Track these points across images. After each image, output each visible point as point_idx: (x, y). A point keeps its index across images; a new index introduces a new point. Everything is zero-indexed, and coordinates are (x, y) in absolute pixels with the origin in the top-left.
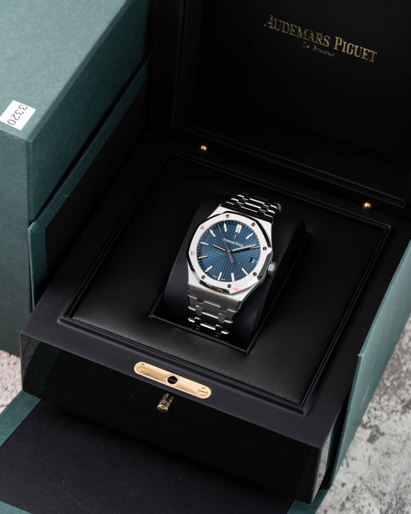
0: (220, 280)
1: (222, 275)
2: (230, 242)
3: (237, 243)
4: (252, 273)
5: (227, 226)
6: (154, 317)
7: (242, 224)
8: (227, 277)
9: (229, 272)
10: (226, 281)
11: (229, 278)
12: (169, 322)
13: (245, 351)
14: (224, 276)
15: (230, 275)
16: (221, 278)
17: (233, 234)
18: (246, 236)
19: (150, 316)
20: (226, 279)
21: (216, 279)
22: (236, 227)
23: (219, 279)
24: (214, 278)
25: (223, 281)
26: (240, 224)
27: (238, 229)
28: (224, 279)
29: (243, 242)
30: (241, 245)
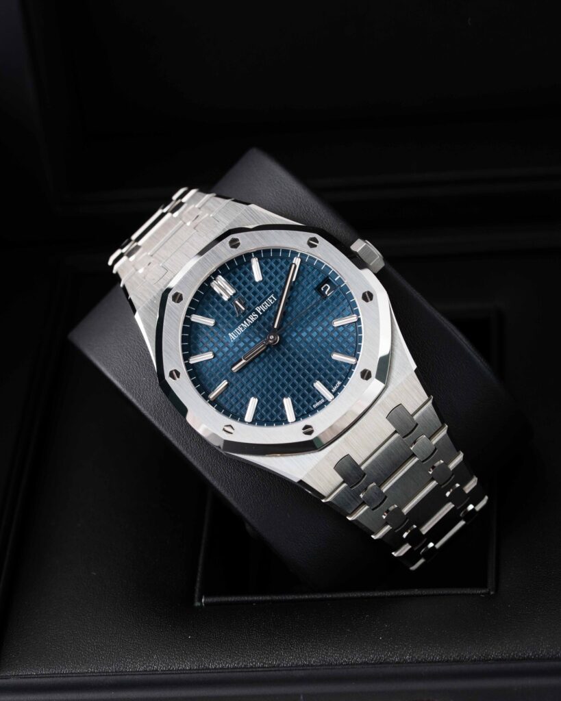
0: (335, 394)
1: (325, 385)
2: (245, 325)
3: (258, 309)
4: (360, 304)
5: (202, 314)
6: (210, 600)
7: (215, 274)
8: (336, 375)
9: (326, 364)
10: (345, 382)
11: (341, 369)
12: (255, 598)
13: (483, 591)
14: (330, 380)
15: (336, 362)
16: (330, 390)
17: (229, 308)
18: (251, 278)
19: (197, 604)
20: (340, 379)
21: (327, 402)
22: (214, 292)
23: (329, 396)
24: (321, 407)
25: (340, 389)
26: (211, 280)
27: (223, 288)
28: (336, 383)
29: (265, 293)
30: (271, 301)
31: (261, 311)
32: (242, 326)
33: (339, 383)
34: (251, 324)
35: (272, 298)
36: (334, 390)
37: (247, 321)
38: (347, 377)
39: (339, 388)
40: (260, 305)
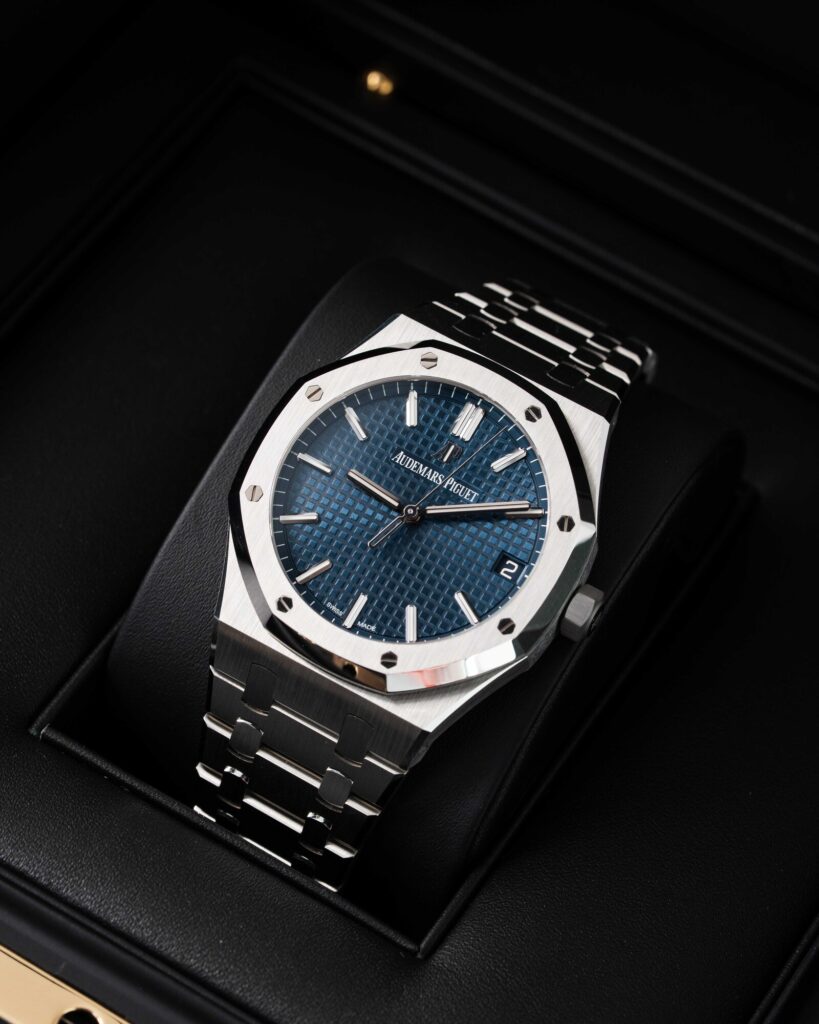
0: (354, 628)
1: (365, 609)
2: (422, 470)
3: (451, 481)
4: (494, 620)
5: (420, 405)
6: (53, 736)
7: (486, 405)
8: (385, 620)
9: (396, 601)
10: (377, 636)
11: (394, 625)
13: (410, 946)
14: (375, 614)
15: (402, 615)
16: (360, 618)
17: (441, 439)
18: (495, 457)
19: (33, 731)
20: (379, 629)
21: (339, 622)
23: (349, 622)
24: (328, 615)
25: (364, 633)
26: (475, 403)
27: (467, 423)
28: (372, 624)
29: (478, 484)
30: (468, 494)
31: (449, 486)
32: (418, 466)
33: (373, 628)
34: (425, 479)
35: (472, 495)
36: (362, 625)
37: (428, 470)
38: (385, 636)
39: (366, 630)
40: (458, 481)
